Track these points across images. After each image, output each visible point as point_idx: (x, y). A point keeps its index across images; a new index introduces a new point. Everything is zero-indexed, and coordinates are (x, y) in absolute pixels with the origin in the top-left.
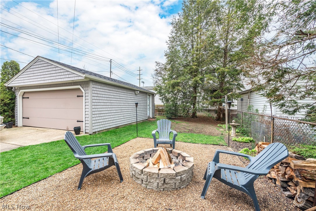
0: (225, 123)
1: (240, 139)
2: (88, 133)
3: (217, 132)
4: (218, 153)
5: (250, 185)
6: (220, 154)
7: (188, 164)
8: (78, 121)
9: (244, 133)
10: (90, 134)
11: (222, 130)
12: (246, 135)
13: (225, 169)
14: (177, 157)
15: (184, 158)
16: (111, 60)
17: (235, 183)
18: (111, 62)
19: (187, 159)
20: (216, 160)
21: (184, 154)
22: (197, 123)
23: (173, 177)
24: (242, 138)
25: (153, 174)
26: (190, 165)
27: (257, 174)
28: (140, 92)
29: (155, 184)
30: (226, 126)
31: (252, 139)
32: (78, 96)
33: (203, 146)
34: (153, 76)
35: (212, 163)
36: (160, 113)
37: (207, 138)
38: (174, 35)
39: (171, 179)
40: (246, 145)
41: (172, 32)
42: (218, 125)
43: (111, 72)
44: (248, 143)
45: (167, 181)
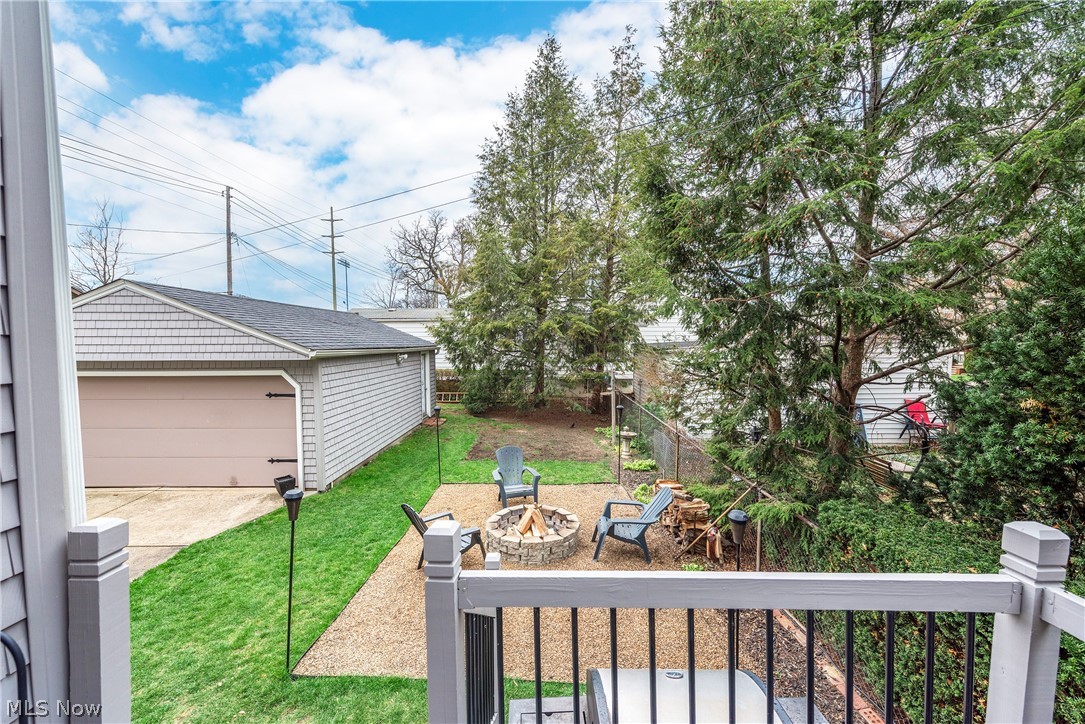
0: (610, 425)
1: (637, 464)
2: (315, 489)
3: (597, 450)
4: (609, 504)
5: (641, 538)
6: (612, 506)
7: (573, 524)
8: (272, 461)
9: (644, 450)
10: (320, 492)
11: (604, 442)
12: (645, 455)
13: (617, 523)
14: (551, 517)
15: (563, 518)
16: (229, 188)
17: (629, 537)
18: (229, 197)
19: (569, 518)
20: (607, 514)
21: (562, 511)
22: (550, 424)
23: (559, 544)
24: (640, 462)
25: (537, 544)
26: (577, 525)
27: (647, 524)
28: (409, 353)
29: (540, 557)
30: (612, 430)
31: (653, 463)
32: (270, 395)
33: (579, 488)
34: (392, 252)
35: (603, 519)
36: (443, 393)
37: (582, 470)
38: (486, 185)
39: (558, 547)
40: (645, 476)
41: (482, 178)
42: (597, 429)
43: (229, 235)
44: (648, 471)
45: (553, 550)
